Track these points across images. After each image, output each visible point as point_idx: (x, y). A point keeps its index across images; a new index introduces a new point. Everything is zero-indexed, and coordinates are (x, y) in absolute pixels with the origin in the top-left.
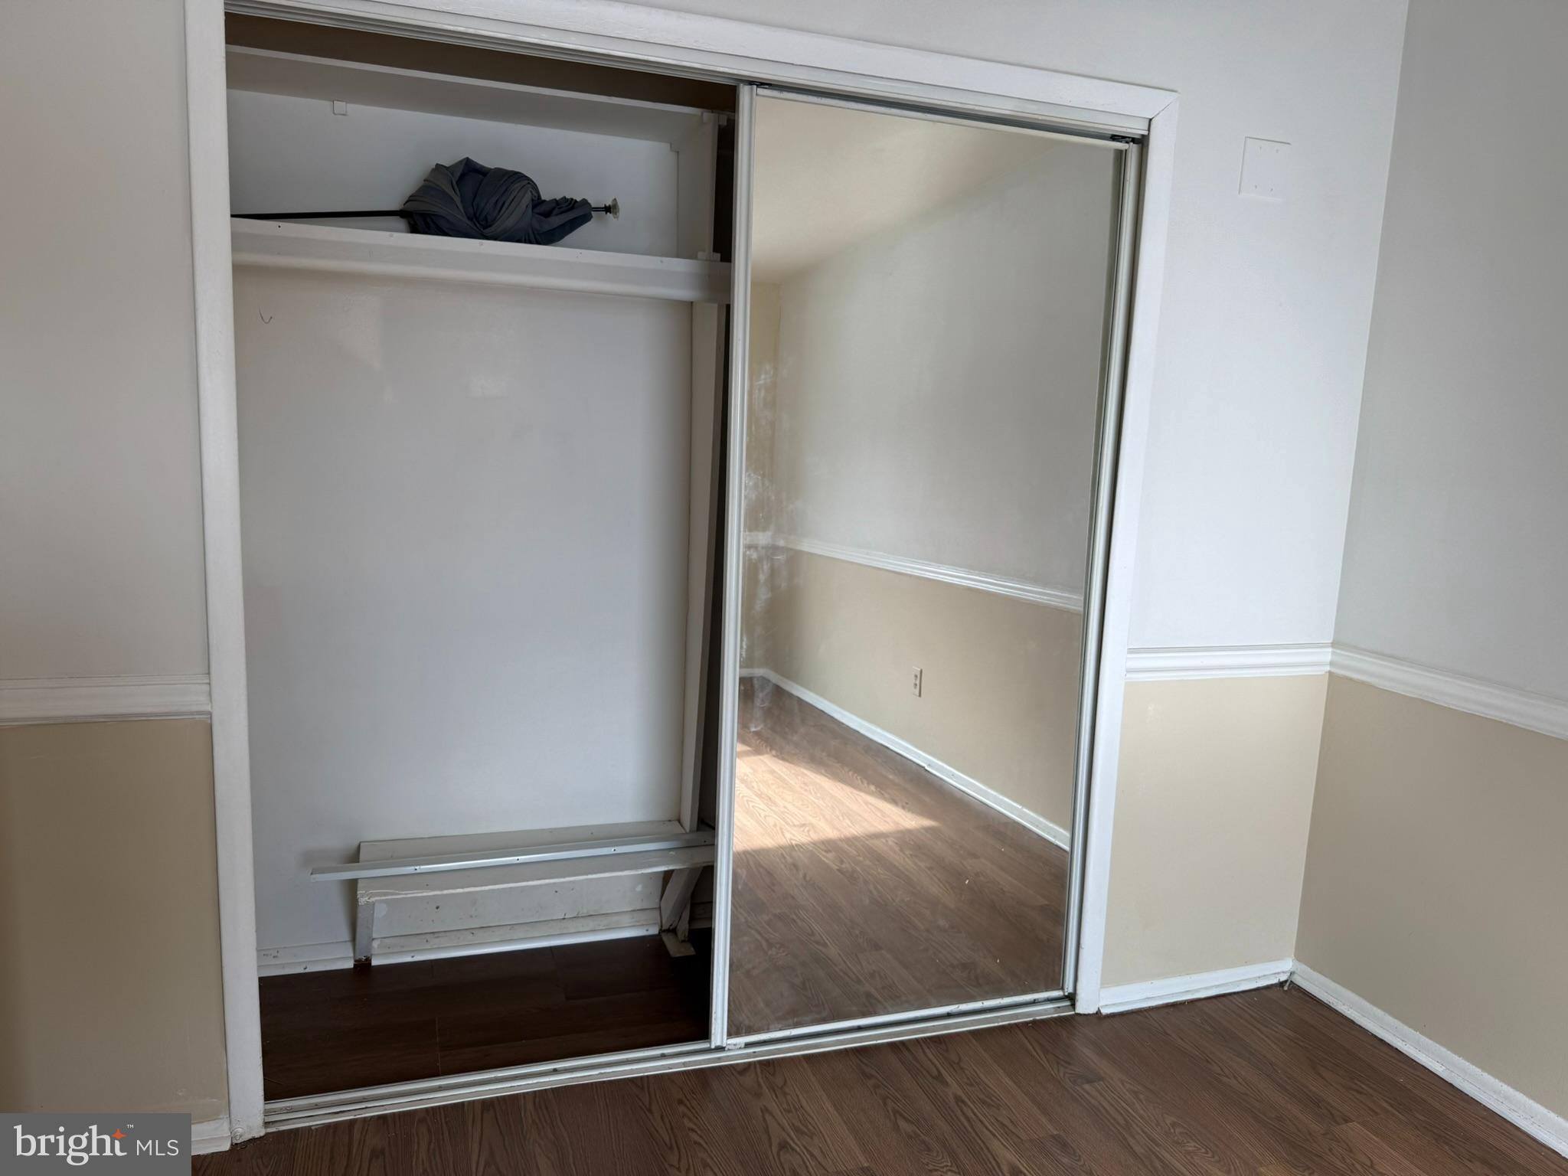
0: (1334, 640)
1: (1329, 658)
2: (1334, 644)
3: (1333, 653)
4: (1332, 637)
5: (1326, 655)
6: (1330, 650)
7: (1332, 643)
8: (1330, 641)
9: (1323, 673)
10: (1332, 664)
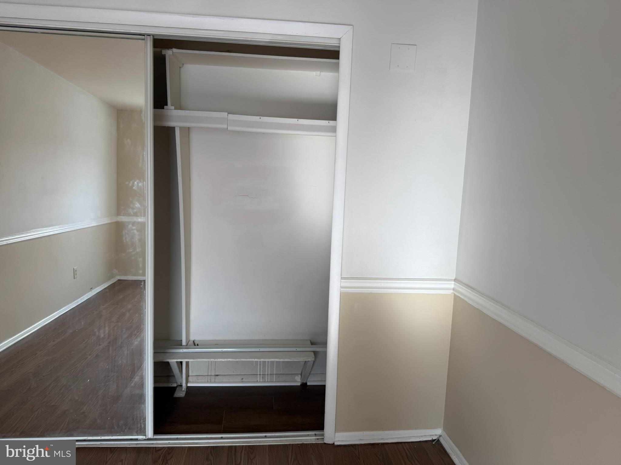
0: (455, 278)
1: (452, 286)
2: (455, 280)
3: (454, 284)
4: (455, 276)
5: (452, 285)
6: (453, 282)
7: (455, 279)
8: (454, 278)
9: (450, 293)
10: (454, 289)
